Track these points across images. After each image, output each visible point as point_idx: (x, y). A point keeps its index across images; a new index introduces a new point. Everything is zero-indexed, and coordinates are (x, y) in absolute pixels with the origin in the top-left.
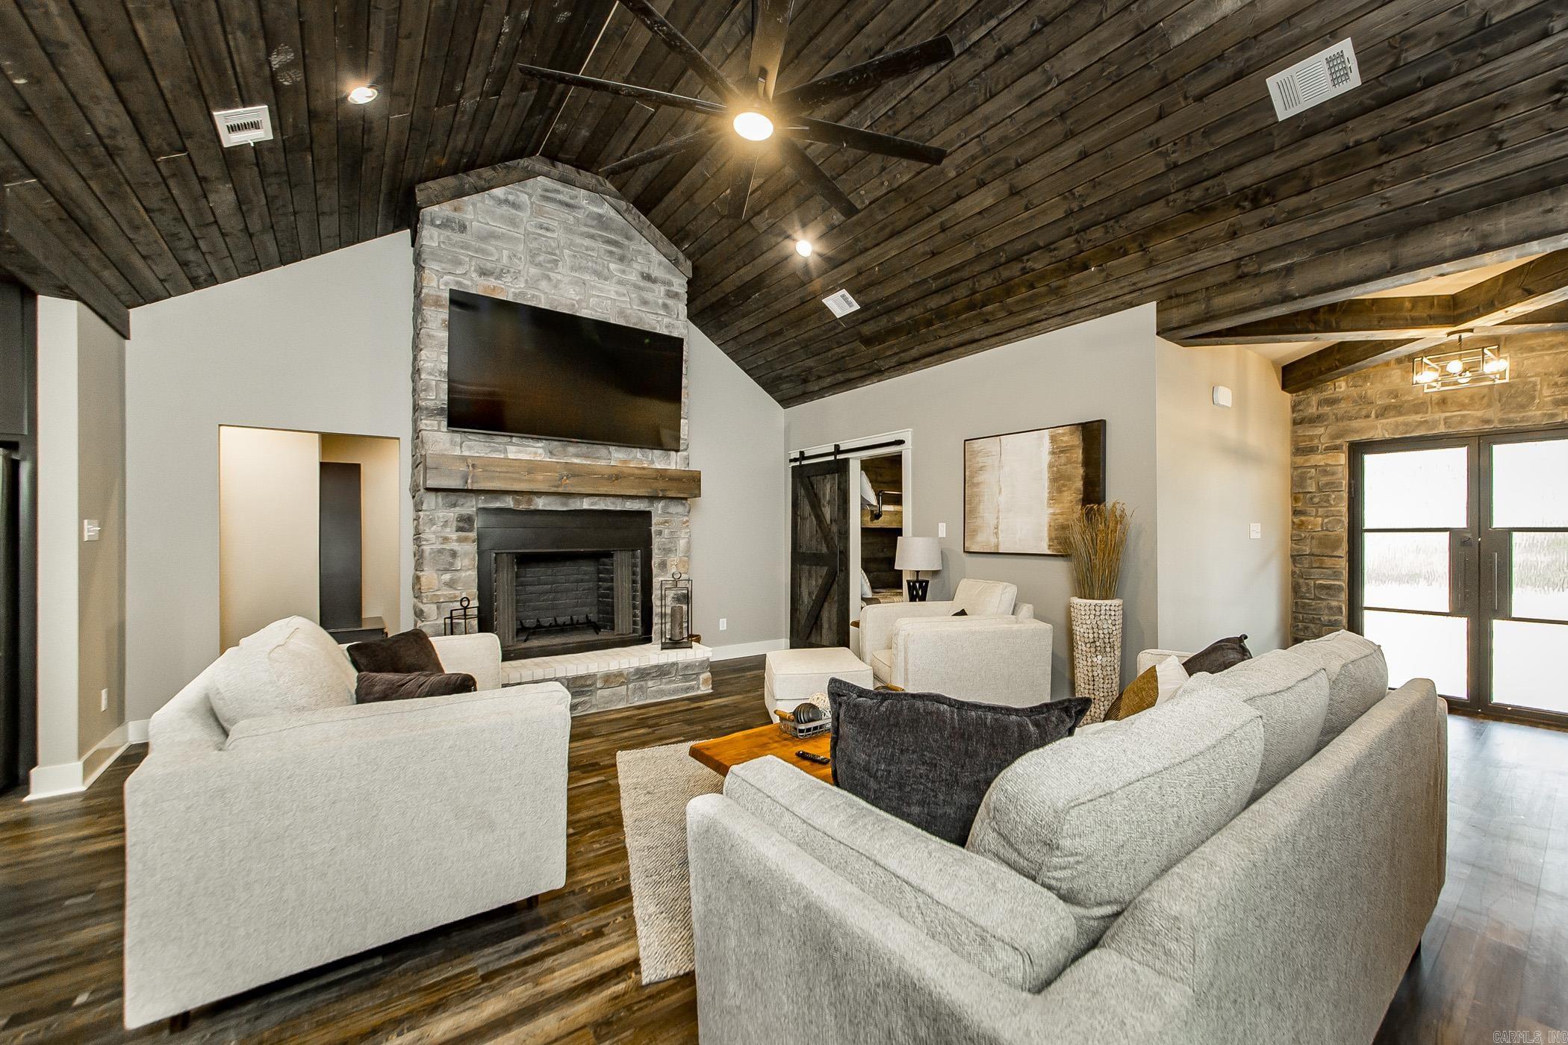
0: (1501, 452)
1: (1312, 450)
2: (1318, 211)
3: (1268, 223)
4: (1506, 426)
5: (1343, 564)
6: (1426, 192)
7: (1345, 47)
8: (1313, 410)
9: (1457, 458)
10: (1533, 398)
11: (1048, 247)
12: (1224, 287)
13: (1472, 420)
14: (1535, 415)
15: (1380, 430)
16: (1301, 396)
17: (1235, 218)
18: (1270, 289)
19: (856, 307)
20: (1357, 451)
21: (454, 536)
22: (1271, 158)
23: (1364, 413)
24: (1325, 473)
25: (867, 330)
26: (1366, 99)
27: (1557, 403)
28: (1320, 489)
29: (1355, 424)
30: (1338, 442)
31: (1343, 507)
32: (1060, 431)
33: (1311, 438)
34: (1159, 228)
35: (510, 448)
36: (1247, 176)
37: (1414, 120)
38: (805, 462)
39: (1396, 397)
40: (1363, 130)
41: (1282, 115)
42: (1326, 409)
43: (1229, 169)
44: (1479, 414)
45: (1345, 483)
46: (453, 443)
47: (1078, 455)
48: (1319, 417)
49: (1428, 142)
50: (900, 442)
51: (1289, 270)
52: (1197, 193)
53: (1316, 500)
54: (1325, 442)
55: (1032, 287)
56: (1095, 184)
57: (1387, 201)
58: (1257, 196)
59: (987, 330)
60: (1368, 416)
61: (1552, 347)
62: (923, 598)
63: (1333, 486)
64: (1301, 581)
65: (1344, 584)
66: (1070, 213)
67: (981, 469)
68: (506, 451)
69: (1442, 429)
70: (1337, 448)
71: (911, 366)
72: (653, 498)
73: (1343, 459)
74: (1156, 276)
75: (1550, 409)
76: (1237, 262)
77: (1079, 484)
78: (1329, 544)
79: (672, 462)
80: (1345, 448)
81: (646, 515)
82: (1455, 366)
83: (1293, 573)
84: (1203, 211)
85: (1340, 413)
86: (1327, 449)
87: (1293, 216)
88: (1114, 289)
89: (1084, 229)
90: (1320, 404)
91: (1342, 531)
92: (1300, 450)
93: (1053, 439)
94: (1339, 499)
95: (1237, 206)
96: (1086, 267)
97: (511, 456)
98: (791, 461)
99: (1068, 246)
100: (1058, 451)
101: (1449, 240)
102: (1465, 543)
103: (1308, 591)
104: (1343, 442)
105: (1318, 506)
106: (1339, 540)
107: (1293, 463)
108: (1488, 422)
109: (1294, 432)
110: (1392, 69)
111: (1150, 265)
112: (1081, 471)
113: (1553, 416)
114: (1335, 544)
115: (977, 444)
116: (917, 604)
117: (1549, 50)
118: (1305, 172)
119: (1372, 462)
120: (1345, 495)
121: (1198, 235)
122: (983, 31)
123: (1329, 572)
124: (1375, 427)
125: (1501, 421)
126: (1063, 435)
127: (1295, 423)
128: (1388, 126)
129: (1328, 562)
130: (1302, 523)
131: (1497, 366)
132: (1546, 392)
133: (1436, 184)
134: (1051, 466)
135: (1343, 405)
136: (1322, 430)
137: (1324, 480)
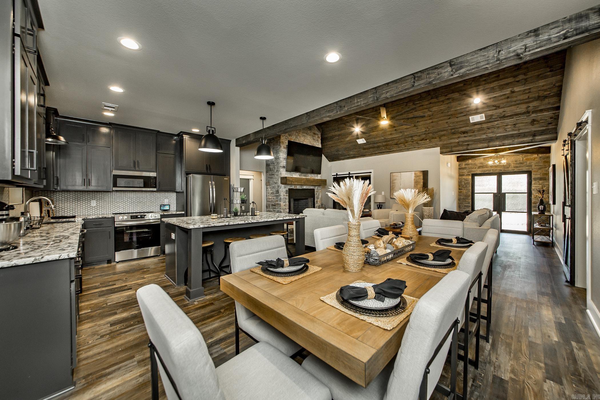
0: (504, 177)
1: (463, 175)
2: (475, 136)
3: (465, 137)
4: (505, 171)
5: (470, 201)
6: (494, 135)
7: (483, 115)
8: (463, 166)
9: (495, 178)
10: (510, 166)
11: (419, 136)
12: (455, 146)
13: (498, 170)
14: (510, 169)
15: (478, 171)
16: (461, 163)
17: (460, 135)
18: (465, 148)
19: (365, 142)
20: (473, 175)
21: (285, 195)
22: (468, 127)
23: (475, 167)
24: (466, 180)
25: (365, 147)
26: (486, 122)
27: (514, 167)
28: (465, 184)
29: (473, 170)
30: (469, 173)
31: (470, 188)
32: (417, 172)
33: (463, 172)
34: (444, 135)
35: (294, 175)
36: (463, 129)
37: (493, 125)
38: (337, 176)
39: (482, 164)
40: (485, 126)
41: (471, 122)
42: (467, 166)
43: (460, 128)
44: (499, 169)
45: (471, 182)
46: (286, 174)
47: (422, 177)
48: (465, 168)
49: (495, 129)
50: (371, 172)
51: (468, 145)
52: (453, 131)
53: (464, 186)
54: (466, 173)
55: (413, 142)
56: (433, 127)
57: (487, 136)
58: (464, 133)
59: (398, 149)
60: (476, 168)
61: (513, 156)
62: (381, 208)
63: (468, 183)
64: (461, 205)
65: (470, 205)
66: (426, 131)
67: (395, 179)
68: (293, 176)
69: (492, 172)
70: (469, 175)
71: (374, 155)
72: (315, 186)
73: (470, 177)
74: (441, 143)
75: (513, 168)
76: (458, 142)
77: (422, 184)
78: (467, 196)
79: (319, 177)
80: (471, 175)
81: (314, 190)
82: (496, 161)
83: (459, 203)
84: (454, 133)
85: (470, 167)
86: (467, 175)
87: (470, 136)
88: (431, 144)
89: (428, 134)
90: (465, 165)
91: (470, 193)
92: (460, 175)
93: (415, 174)
94: (469, 186)
95: (460, 133)
96: (426, 140)
97: (294, 177)
98: (333, 176)
99: (424, 136)
100: (416, 176)
101: (498, 143)
102: (496, 196)
103: (462, 207)
104: (470, 173)
105: (465, 188)
106: (470, 196)
107: (459, 178)
108: (501, 170)
109: (459, 171)
110: (490, 119)
111: (440, 141)
112: (422, 181)
113: (514, 170)
114: (469, 196)
115: (394, 174)
116: (380, 210)
117: (513, 120)
118: (474, 130)
119: (476, 178)
120: (471, 185)
121: (452, 137)
122: (419, 102)
123: (467, 202)
124: (477, 171)
125: (504, 170)
126: (418, 173)
127: (459, 169)
128: (489, 125)
129: (467, 200)
130: (461, 191)
131: (504, 162)
132: (512, 165)
133: (496, 134)
134: (414, 179)
135: (470, 165)
136: (465, 171)
137: (466, 182)
